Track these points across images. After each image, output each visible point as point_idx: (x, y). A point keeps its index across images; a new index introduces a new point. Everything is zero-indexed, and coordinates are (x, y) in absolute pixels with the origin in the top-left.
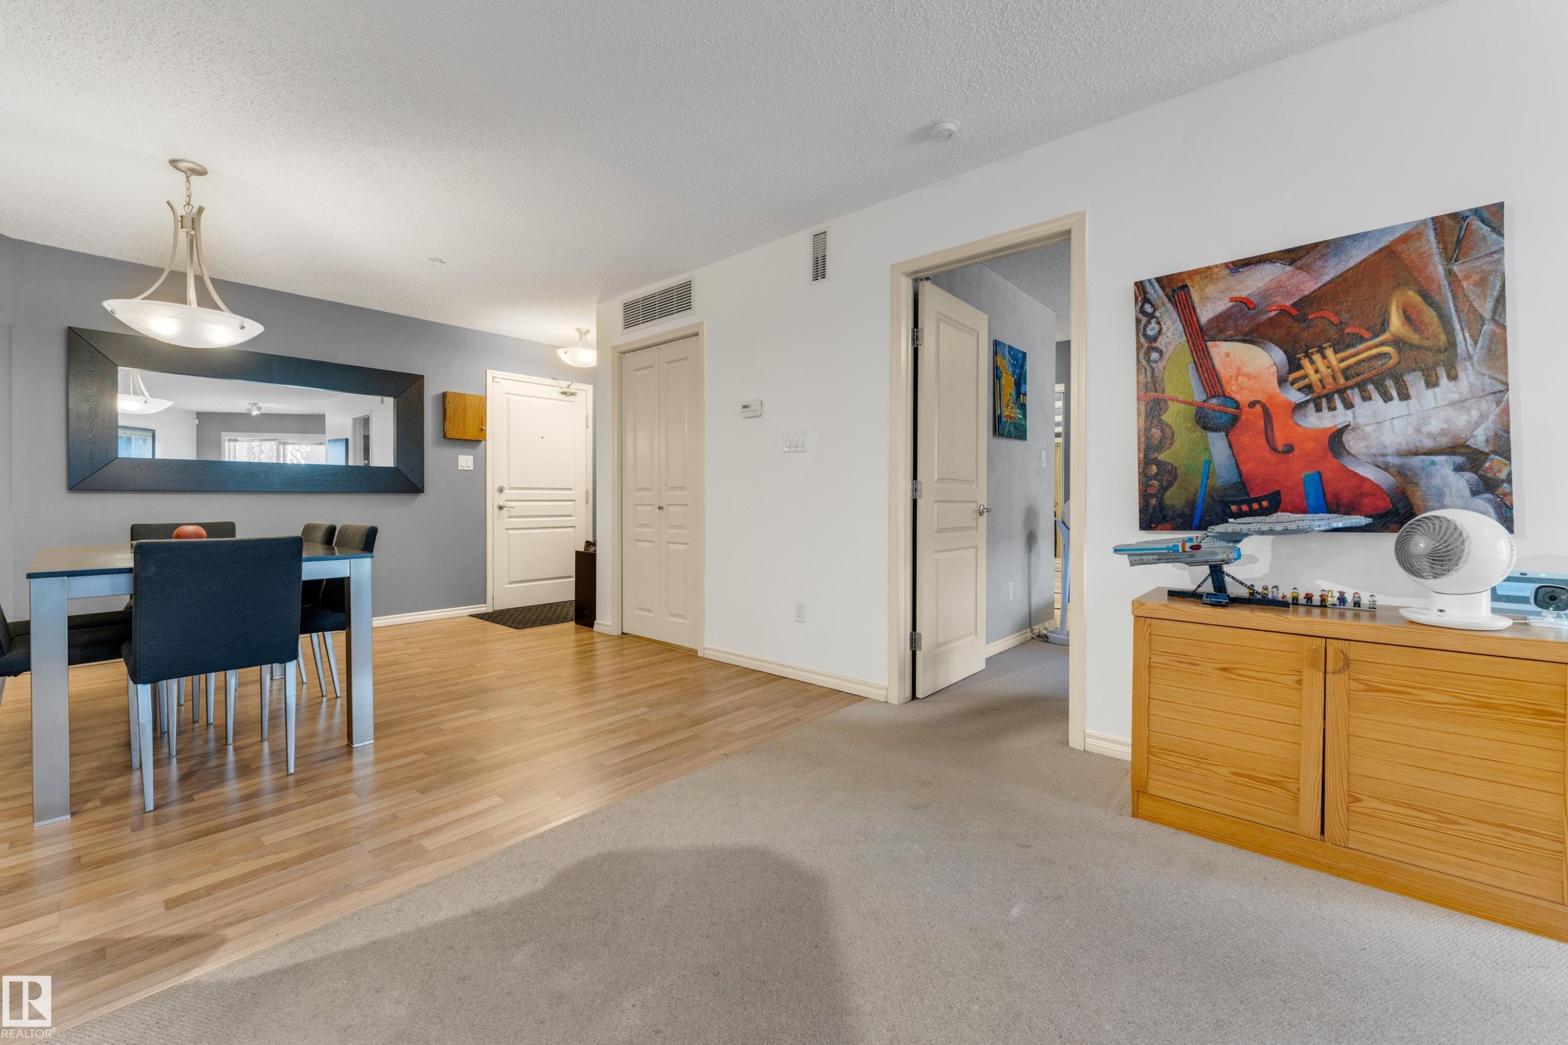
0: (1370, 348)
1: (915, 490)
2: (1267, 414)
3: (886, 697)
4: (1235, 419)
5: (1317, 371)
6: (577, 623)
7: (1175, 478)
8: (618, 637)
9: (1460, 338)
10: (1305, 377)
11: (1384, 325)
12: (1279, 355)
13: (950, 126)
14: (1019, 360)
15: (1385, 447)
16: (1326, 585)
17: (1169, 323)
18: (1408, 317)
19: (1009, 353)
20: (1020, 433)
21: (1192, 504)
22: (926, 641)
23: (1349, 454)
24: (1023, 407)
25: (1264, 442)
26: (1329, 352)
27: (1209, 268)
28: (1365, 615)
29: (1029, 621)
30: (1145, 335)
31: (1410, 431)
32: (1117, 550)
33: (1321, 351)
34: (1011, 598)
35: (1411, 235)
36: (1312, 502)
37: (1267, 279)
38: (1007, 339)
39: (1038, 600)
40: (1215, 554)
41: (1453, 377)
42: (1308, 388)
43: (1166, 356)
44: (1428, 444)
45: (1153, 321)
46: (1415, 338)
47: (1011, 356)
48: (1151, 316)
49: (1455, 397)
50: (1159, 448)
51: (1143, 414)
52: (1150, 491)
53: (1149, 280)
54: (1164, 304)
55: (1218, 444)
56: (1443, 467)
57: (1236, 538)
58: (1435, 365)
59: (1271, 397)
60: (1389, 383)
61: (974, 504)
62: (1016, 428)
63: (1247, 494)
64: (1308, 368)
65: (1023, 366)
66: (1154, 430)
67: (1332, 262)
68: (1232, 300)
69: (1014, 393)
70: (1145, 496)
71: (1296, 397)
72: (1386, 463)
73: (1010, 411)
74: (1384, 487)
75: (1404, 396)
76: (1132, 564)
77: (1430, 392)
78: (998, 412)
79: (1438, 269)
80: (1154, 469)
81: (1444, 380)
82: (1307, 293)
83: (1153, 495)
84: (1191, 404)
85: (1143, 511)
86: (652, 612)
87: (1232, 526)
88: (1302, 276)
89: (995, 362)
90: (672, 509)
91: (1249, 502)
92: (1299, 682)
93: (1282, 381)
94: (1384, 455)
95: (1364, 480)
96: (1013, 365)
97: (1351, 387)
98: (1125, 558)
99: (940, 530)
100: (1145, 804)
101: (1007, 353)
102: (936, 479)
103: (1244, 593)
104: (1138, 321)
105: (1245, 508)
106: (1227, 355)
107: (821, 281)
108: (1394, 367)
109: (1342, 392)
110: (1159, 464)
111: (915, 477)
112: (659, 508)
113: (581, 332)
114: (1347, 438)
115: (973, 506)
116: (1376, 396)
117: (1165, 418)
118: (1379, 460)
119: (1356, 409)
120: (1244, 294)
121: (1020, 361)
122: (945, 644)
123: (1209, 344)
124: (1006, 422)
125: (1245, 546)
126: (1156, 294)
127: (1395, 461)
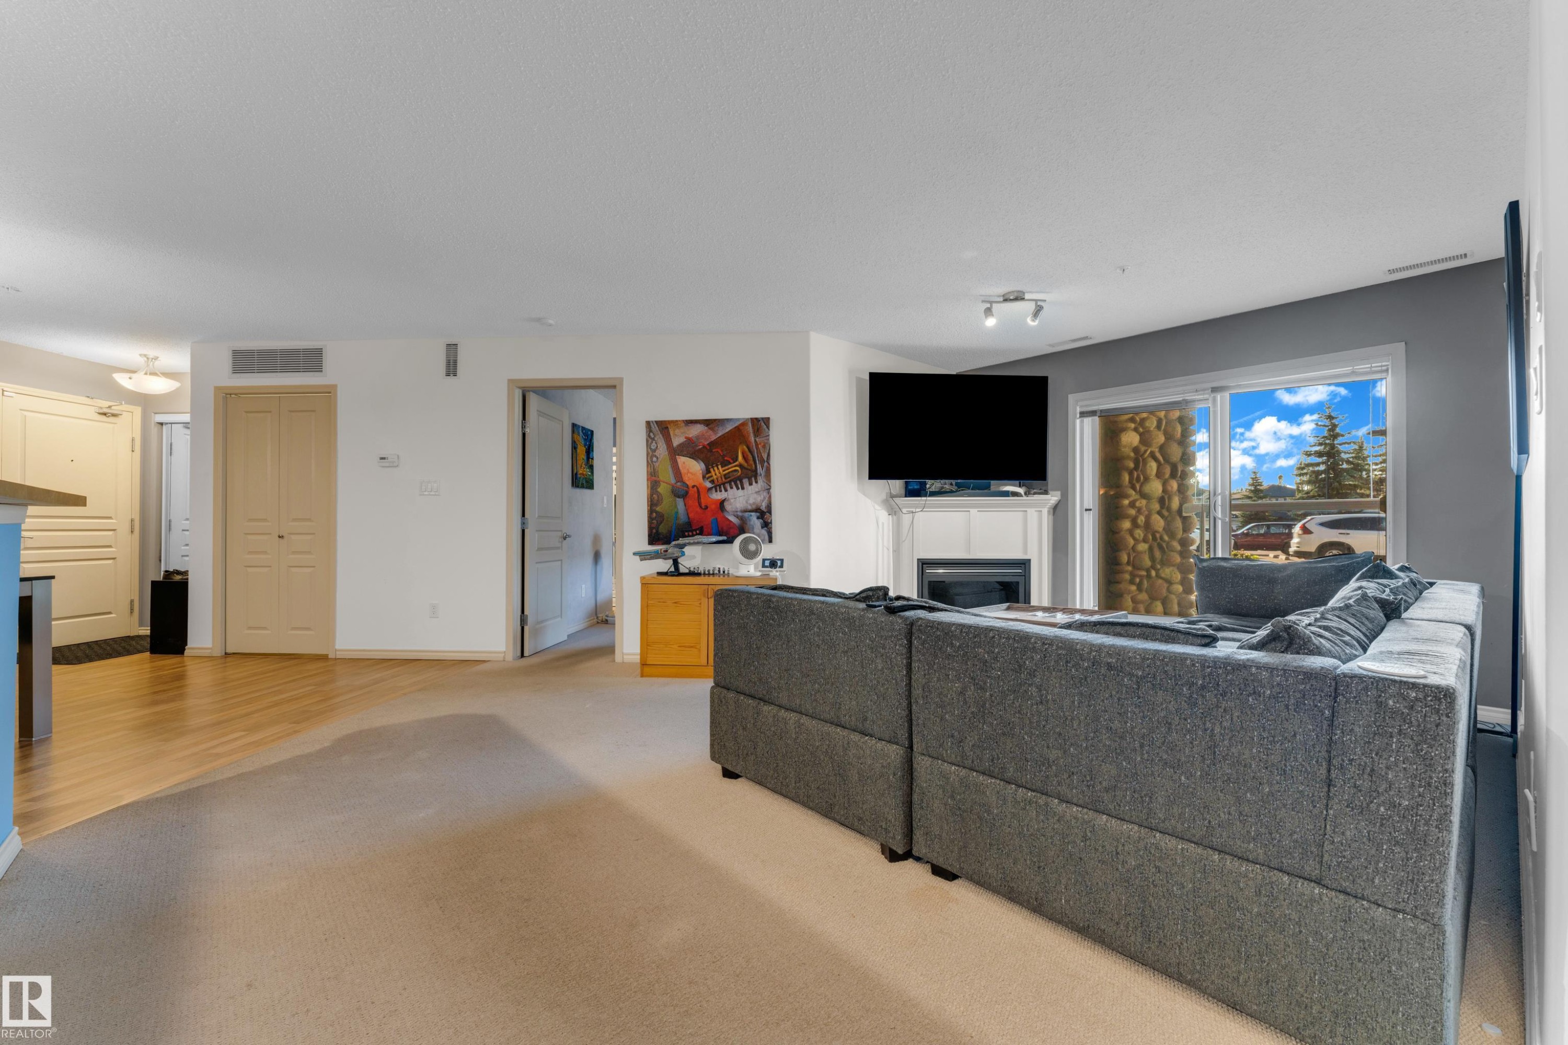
0: (732, 467)
1: (523, 523)
2: (698, 492)
3: (504, 657)
4: (687, 492)
5: (716, 475)
6: (151, 653)
7: (663, 520)
8: (221, 657)
9: (758, 467)
10: (712, 476)
11: (736, 459)
12: (703, 466)
13: (551, 322)
14: (588, 436)
15: (737, 508)
16: (718, 566)
17: (660, 444)
18: (745, 458)
19: (582, 432)
20: (589, 485)
21: (670, 532)
22: (530, 620)
23: (726, 511)
24: (591, 467)
25: (697, 504)
26: (720, 467)
27: (677, 421)
28: (726, 576)
29: (596, 611)
30: (651, 449)
31: (744, 502)
32: (634, 554)
33: (717, 466)
34: (583, 595)
35: (744, 424)
36: (714, 531)
37: (699, 431)
38: (581, 423)
39: (601, 597)
40: (674, 554)
41: (756, 482)
42: (712, 482)
43: (660, 460)
44: (750, 508)
45: (654, 442)
46: (745, 465)
47: (583, 434)
48: (653, 439)
49: (757, 490)
50: (656, 505)
51: (650, 488)
52: (653, 526)
53: (652, 421)
54: (658, 434)
55: (680, 503)
56: (754, 516)
57: (682, 547)
58: (752, 477)
59: (700, 484)
60: (738, 482)
61: (560, 533)
62: (587, 482)
63: (691, 527)
64: (713, 473)
65: (591, 440)
66: (654, 496)
67: (721, 428)
68: (686, 438)
69: (585, 458)
70: (650, 528)
71: (709, 485)
72: (737, 515)
73: (583, 470)
74: (737, 525)
75: (743, 488)
76: (641, 560)
77: (750, 487)
78: (575, 471)
79: (752, 439)
80: (654, 514)
81: (754, 483)
82: (712, 440)
83: (654, 528)
84: (669, 484)
85: (650, 536)
86: (268, 630)
87: (681, 541)
88: (711, 432)
89: (573, 438)
90: (293, 537)
91: (692, 531)
92: (700, 604)
93: (704, 477)
94: (737, 512)
95: (731, 521)
96: (585, 440)
97: (727, 483)
98: (637, 558)
99: (539, 549)
100: (647, 669)
101: (581, 432)
102: (537, 516)
103: (687, 571)
104: (647, 441)
105: (690, 534)
106: (684, 463)
107: (452, 377)
108: (740, 476)
109: (724, 484)
110: (657, 512)
111: (523, 515)
112: (279, 537)
113: (148, 358)
114: (725, 504)
115: (560, 534)
116: (734, 487)
117: (659, 490)
118: (736, 513)
119: (728, 492)
120: (690, 436)
121: (590, 437)
122: (542, 622)
123: (677, 457)
124: (580, 478)
125: (687, 550)
126: (655, 428)
127: (740, 514)
